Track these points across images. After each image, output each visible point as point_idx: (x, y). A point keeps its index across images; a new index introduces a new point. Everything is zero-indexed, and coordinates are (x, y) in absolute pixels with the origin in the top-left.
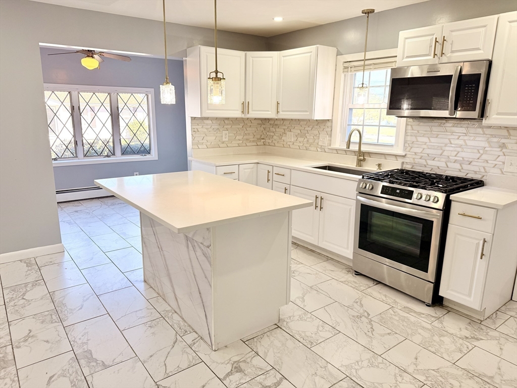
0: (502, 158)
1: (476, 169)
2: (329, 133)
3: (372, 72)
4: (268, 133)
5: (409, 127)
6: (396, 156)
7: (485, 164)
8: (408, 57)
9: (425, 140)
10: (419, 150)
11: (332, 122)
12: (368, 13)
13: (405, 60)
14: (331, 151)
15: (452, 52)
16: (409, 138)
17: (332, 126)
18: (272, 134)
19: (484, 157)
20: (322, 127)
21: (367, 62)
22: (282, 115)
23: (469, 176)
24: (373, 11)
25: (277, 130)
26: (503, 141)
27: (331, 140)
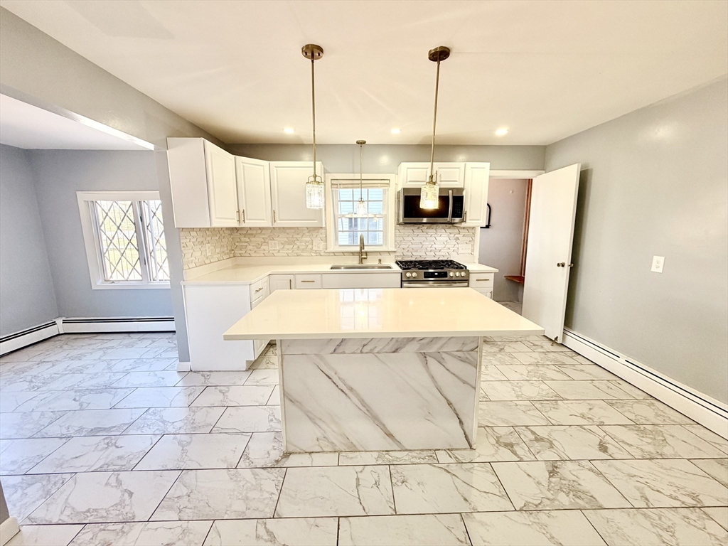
0: (457, 245)
1: (444, 254)
2: (324, 239)
3: (370, 190)
4: (237, 244)
5: (397, 231)
6: (389, 252)
7: (448, 251)
8: (410, 181)
9: (410, 239)
10: (405, 246)
11: (326, 229)
12: (361, 143)
13: (408, 183)
14: (328, 254)
15: (441, 181)
16: (397, 239)
17: (326, 233)
18: (246, 244)
19: (448, 246)
20: (315, 234)
21: (363, 182)
22: (279, 224)
23: (440, 259)
24: (365, 142)
25: (253, 239)
26: (457, 236)
27: (326, 245)
